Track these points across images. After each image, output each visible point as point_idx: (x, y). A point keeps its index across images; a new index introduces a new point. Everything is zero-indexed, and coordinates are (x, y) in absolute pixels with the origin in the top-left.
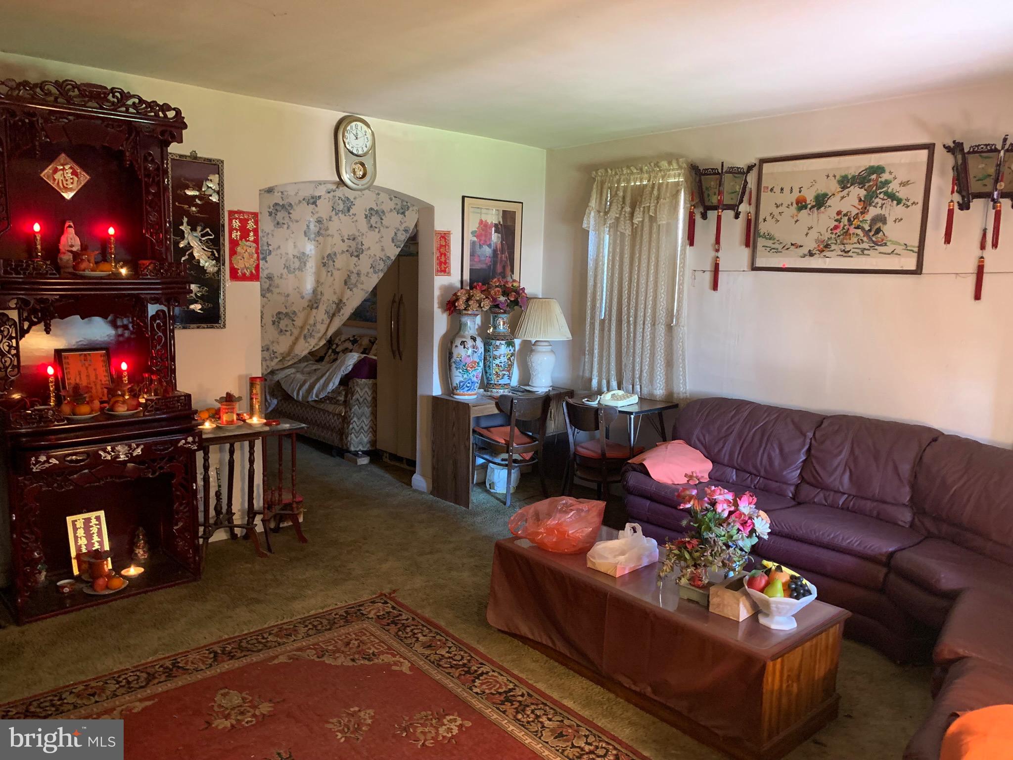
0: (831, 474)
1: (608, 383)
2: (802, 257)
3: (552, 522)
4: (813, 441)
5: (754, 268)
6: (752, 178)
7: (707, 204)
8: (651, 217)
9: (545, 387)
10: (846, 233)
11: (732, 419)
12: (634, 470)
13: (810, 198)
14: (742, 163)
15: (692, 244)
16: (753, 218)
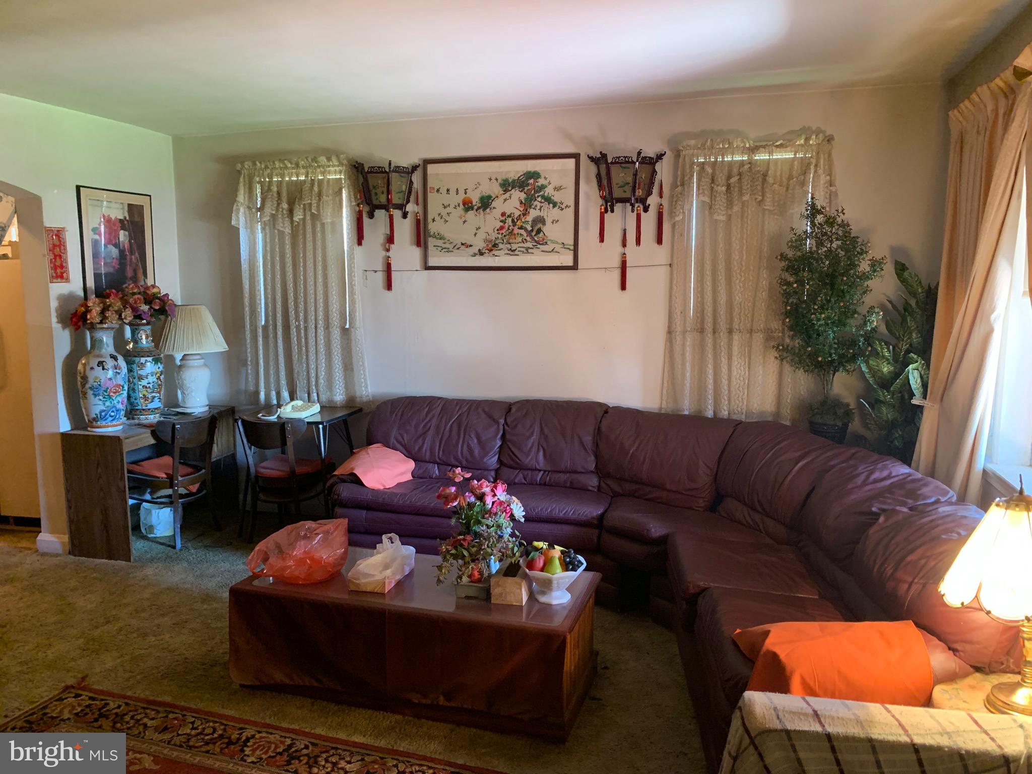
0: (528, 455)
1: (278, 394)
2: (472, 256)
3: (298, 552)
4: (506, 427)
5: (428, 268)
6: (416, 178)
7: (375, 202)
8: (313, 215)
9: (200, 407)
10: (511, 233)
11: (427, 415)
12: (344, 481)
13: (475, 200)
14: (405, 161)
15: (360, 243)
16: (421, 217)
